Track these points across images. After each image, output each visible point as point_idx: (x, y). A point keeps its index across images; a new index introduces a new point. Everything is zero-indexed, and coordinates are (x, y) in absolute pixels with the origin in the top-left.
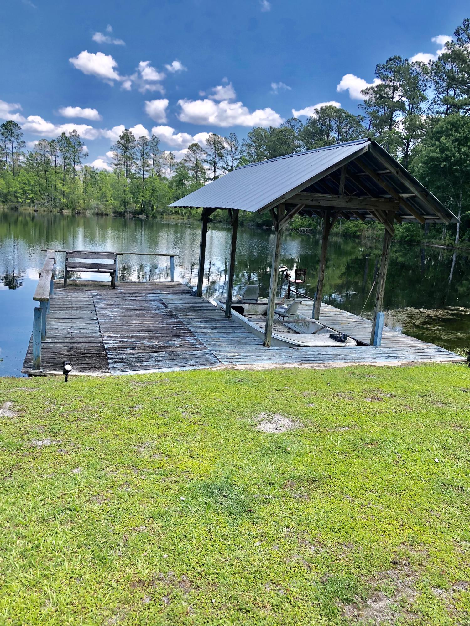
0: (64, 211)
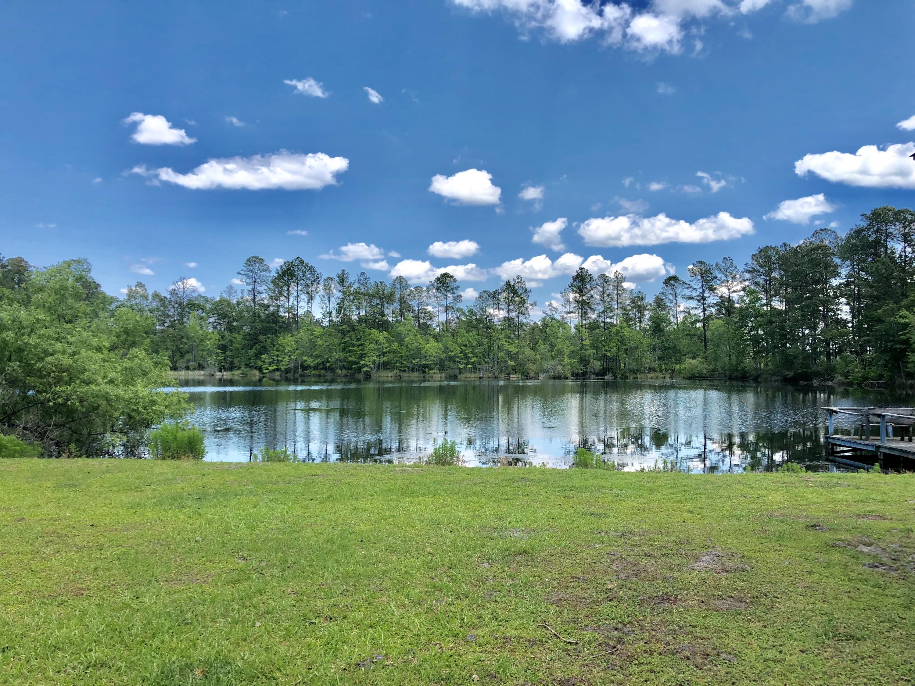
0: (511, 376)
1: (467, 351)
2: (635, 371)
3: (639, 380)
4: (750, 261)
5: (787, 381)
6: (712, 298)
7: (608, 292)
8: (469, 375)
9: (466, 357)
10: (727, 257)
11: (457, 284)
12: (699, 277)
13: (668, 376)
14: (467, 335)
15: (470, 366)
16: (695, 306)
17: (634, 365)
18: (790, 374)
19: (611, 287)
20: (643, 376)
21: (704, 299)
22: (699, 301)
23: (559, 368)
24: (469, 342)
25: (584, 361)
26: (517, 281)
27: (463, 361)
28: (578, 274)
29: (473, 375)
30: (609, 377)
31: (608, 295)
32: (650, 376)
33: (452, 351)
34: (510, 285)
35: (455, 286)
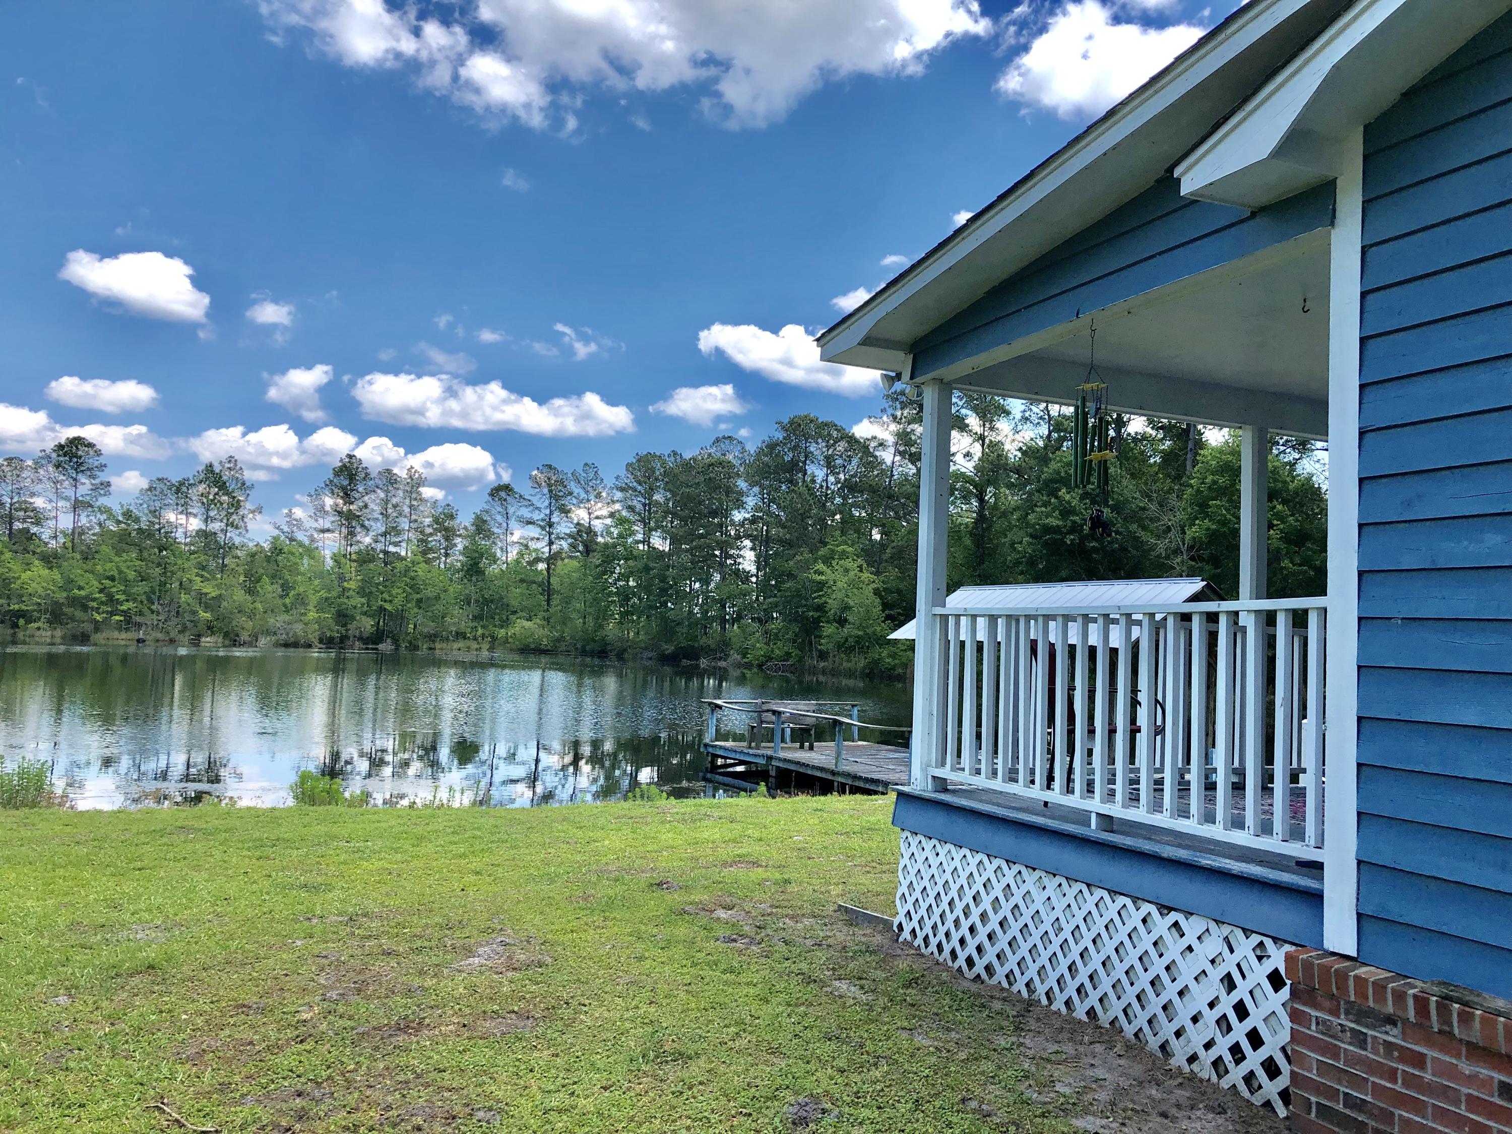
0: (203, 639)
1: (114, 590)
2: (432, 637)
3: (437, 651)
4: (623, 473)
5: (665, 659)
6: (563, 525)
7: (394, 501)
8: (116, 634)
9: (111, 600)
10: (590, 462)
11: (102, 460)
12: (546, 491)
13: (486, 646)
14: (117, 559)
15: (117, 618)
16: (537, 536)
17: (429, 627)
18: (669, 649)
19: (401, 493)
20: (444, 645)
21: (551, 525)
22: (543, 528)
23: (298, 628)
24: (120, 572)
25: (343, 617)
26: (227, 465)
27: (104, 608)
28: (344, 466)
29: (124, 635)
30: (386, 647)
31: (395, 506)
32: (456, 646)
33: (80, 588)
34: (212, 472)
35: (96, 463)
